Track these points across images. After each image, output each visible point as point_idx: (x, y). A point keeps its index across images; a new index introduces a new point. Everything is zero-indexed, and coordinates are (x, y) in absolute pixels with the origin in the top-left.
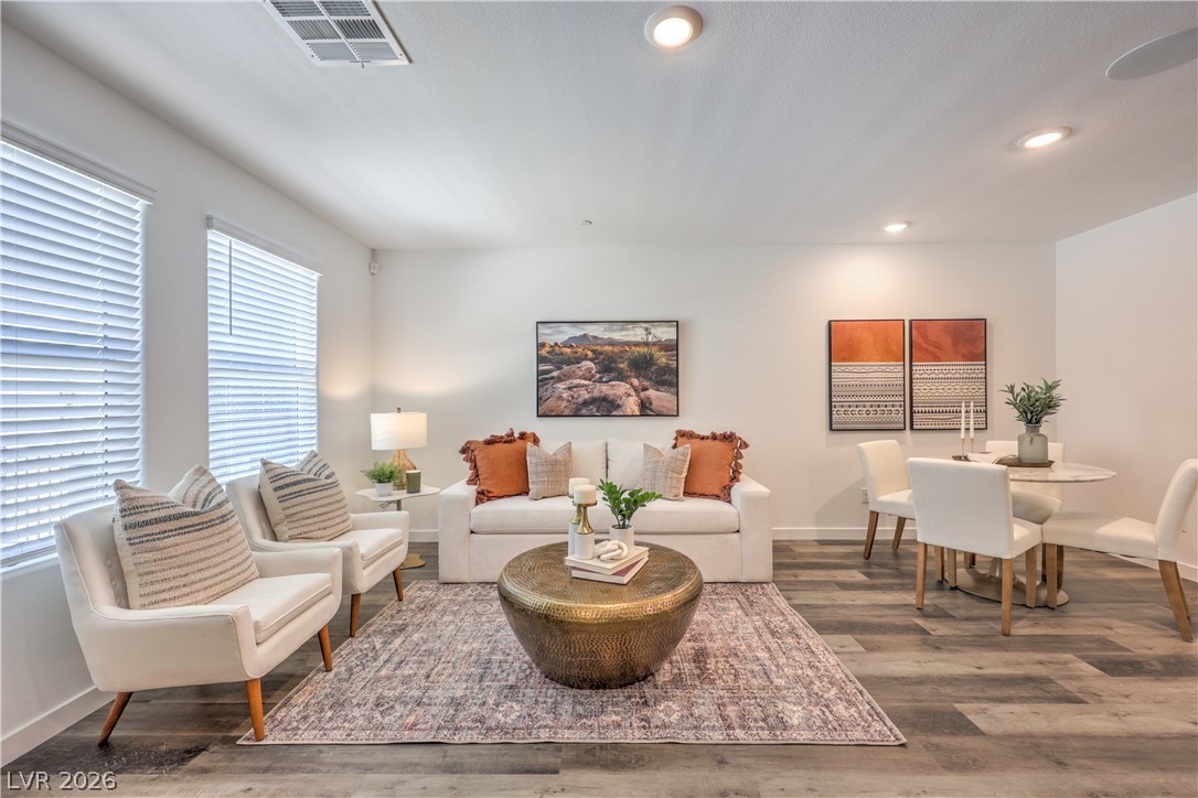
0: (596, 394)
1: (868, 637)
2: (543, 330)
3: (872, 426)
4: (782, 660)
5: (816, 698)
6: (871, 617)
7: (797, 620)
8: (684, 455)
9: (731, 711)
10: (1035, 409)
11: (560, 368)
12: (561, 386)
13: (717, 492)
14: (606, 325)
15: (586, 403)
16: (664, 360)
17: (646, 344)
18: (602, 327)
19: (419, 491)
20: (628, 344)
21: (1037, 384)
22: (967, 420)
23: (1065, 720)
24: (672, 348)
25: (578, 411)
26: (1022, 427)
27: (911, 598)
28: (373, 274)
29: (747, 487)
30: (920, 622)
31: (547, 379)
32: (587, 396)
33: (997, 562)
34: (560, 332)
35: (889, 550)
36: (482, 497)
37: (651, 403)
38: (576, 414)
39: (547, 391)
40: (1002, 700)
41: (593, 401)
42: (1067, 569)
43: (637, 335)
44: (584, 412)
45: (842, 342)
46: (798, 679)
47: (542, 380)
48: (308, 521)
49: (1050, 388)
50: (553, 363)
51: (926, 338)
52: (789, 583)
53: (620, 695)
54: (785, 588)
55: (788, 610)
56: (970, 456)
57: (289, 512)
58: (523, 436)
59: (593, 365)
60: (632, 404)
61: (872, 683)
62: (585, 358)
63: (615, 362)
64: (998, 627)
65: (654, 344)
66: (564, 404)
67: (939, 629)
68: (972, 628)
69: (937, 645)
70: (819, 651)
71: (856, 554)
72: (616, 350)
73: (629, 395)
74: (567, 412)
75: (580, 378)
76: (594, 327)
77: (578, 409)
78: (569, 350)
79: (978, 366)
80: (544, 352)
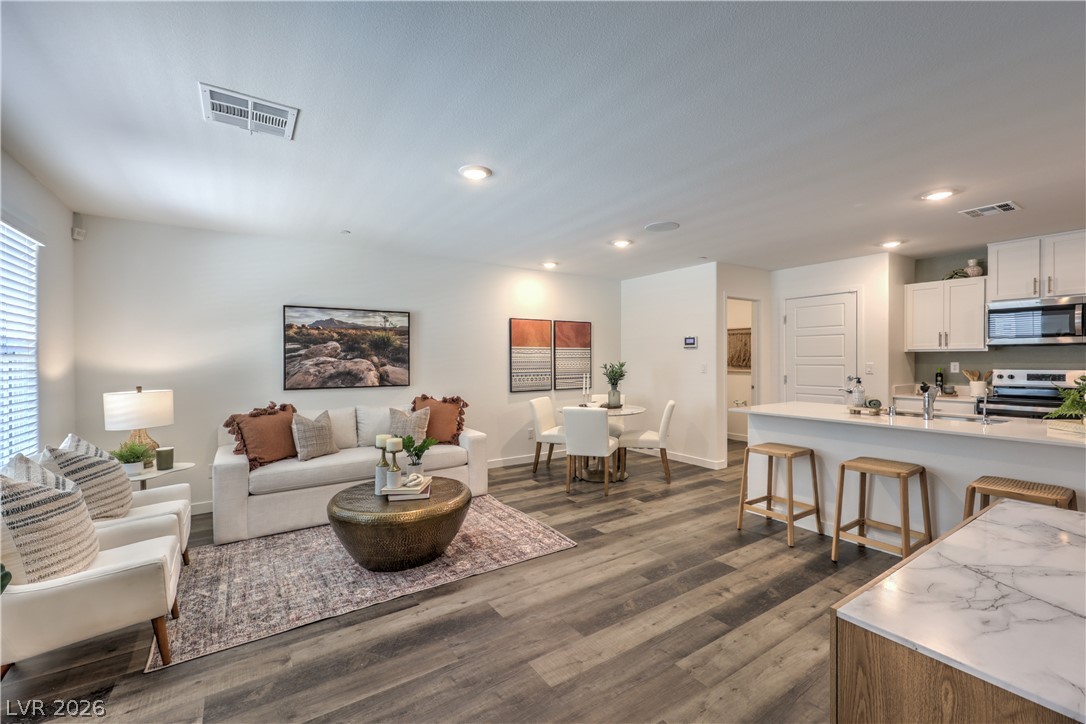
0: (341, 368)
1: (548, 510)
2: (289, 312)
3: (534, 388)
4: (511, 529)
5: (535, 540)
6: (547, 501)
7: (510, 510)
8: (425, 414)
9: (495, 555)
10: (615, 377)
11: (307, 347)
12: (308, 363)
13: (449, 439)
14: (350, 313)
15: (332, 377)
16: (398, 342)
17: (384, 329)
18: (347, 313)
19: (172, 468)
20: (369, 328)
21: (616, 365)
22: (585, 383)
23: (631, 521)
24: (405, 333)
25: (324, 384)
26: (610, 387)
27: (563, 488)
28: (74, 240)
29: (469, 434)
30: (570, 498)
31: (295, 356)
32: (333, 371)
33: (602, 460)
34: (307, 316)
35: (545, 466)
36: (255, 464)
37: (388, 376)
38: (322, 386)
39: (294, 367)
40: (609, 521)
41: (339, 375)
42: (628, 463)
43: (377, 321)
44: (330, 384)
45: (518, 334)
46: (522, 535)
47: (289, 358)
48: (107, 501)
49: (622, 365)
50: (299, 341)
51: (562, 332)
52: (497, 493)
53: (430, 566)
54: (498, 495)
55: (503, 507)
56: (588, 404)
57: (88, 493)
58: (284, 408)
59: (338, 345)
60: (372, 377)
61: (559, 527)
62: (332, 339)
63: (358, 343)
64: (603, 493)
65: (391, 329)
66: (311, 378)
67: (579, 499)
68: (593, 496)
69: (580, 506)
70: (527, 521)
71: (528, 471)
72: (359, 333)
73: (370, 370)
74: (314, 385)
75: (327, 355)
76: (340, 313)
77: (324, 382)
78: (316, 332)
79: (586, 351)
80: (291, 333)
